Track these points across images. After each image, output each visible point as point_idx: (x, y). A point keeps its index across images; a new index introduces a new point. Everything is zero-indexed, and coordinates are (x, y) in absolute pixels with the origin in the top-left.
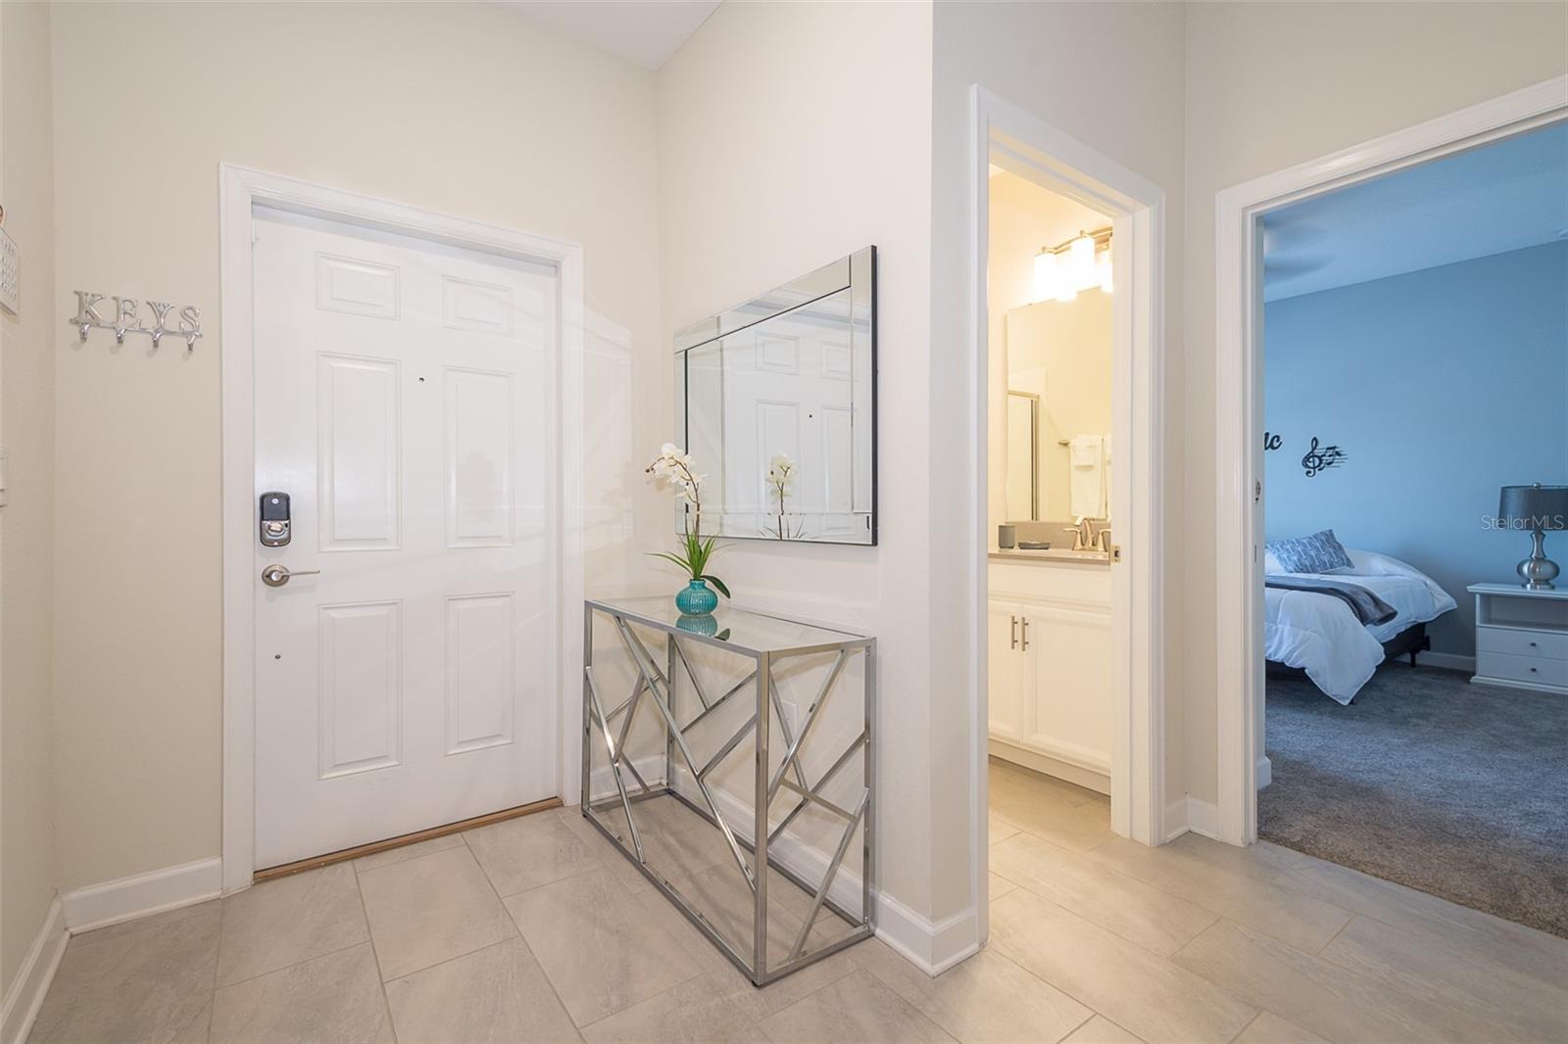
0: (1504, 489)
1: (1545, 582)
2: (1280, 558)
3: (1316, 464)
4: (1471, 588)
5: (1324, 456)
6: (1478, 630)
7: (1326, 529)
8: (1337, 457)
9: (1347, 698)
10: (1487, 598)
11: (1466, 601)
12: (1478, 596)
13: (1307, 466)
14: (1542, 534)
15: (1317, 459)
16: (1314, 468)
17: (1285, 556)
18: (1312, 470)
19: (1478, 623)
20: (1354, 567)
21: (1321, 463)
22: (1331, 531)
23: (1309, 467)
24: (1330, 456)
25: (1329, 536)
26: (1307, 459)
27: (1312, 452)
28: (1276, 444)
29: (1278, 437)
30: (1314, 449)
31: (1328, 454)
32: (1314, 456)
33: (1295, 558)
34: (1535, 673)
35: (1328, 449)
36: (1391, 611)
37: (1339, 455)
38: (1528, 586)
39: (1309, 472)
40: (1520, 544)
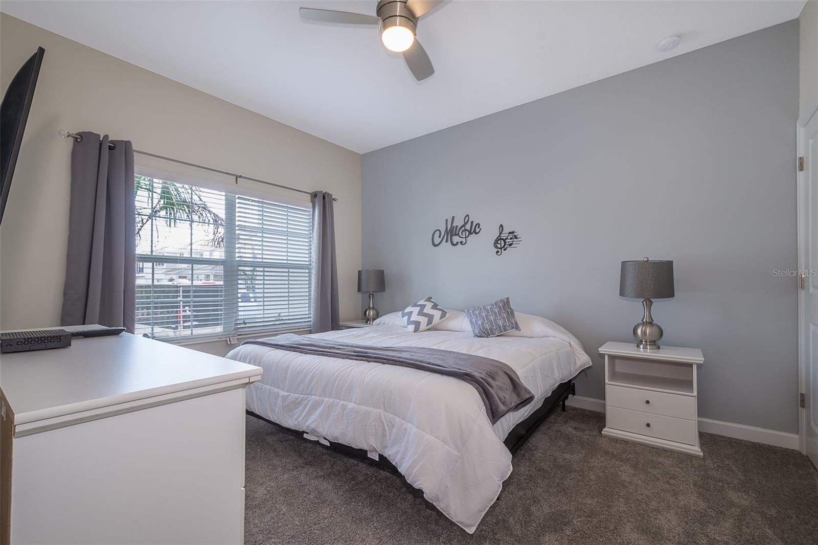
0: (623, 263)
1: (655, 344)
2: (471, 321)
3: (502, 246)
4: (602, 350)
5: (507, 239)
6: (607, 387)
7: (503, 297)
8: (515, 240)
9: (473, 525)
10: (613, 358)
11: (598, 358)
12: (606, 357)
13: (496, 247)
14: (651, 301)
15: (502, 241)
16: (501, 248)
17: (474, 320)
18: (500, 250)
19: (607, 381)
20: (520, 330)
21: (505, 245)
22: (508, 298)
23: (498, 248)
24: (511, 239)
25: (506, 303)
26: (496, 242)
27: (499, 236)
28: (477, 230)
29: (478, 224)
30: (500, 234)
31: (509, 238)
32: (501, 239)
33: (480, 323)
34: (649, 428)
35: (510, 233)
36: (528, 396)
37: (516, 238)
38: (642, 346)
39: (498, 252)
40: (635, 310)
